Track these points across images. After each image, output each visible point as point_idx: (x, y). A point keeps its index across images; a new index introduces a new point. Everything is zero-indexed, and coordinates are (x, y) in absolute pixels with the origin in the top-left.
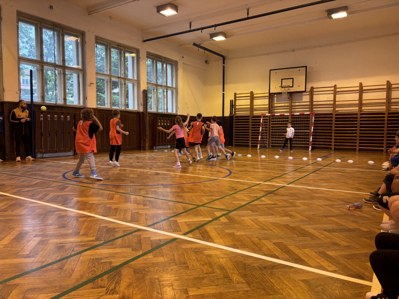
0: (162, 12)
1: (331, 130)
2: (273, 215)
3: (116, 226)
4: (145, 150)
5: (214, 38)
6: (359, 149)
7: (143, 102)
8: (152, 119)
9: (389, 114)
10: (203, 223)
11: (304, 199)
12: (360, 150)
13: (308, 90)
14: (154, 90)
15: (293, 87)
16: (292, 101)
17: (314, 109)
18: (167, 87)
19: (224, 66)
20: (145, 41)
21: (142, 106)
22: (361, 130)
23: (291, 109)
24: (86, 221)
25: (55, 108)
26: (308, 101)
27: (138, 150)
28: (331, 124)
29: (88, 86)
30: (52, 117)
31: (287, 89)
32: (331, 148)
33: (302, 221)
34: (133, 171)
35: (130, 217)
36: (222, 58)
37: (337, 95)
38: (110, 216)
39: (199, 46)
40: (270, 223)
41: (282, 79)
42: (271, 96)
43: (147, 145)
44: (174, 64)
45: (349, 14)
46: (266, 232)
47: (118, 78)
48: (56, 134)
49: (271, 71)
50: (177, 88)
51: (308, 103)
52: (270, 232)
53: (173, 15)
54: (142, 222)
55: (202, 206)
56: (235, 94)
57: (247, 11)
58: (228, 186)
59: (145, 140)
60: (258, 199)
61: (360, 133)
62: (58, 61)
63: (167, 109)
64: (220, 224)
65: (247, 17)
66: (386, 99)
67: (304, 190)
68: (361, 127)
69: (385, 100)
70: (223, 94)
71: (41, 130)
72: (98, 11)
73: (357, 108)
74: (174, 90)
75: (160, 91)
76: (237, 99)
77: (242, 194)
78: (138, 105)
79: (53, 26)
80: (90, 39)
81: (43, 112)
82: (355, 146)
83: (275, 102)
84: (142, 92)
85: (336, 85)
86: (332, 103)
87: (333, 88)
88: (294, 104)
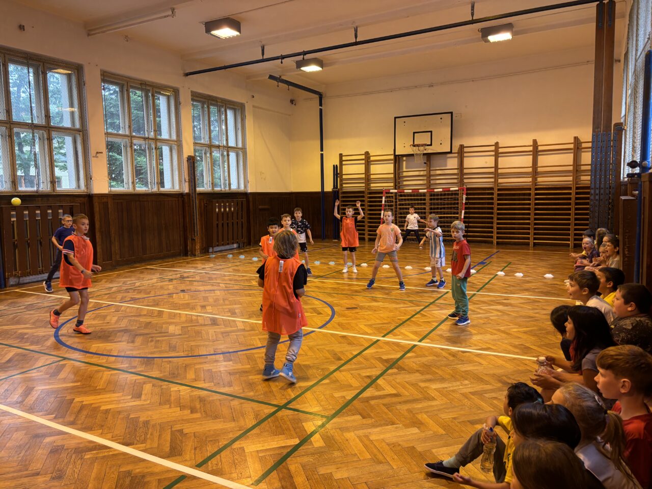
0: (215, 32)
1: (492, 213)
2: (393, 423)
3: (146, 471)
4: (195, 255)
5: (303, 69)
6: (534, 243)
7: (189, 176)
8: (205, 202)
9: (577, 188)
10: (285, 451)
11: (442, 380)
13: (455, 150)
14: (205, 154)
15: (431, 145)
16: (430, 168)
17: (465, 181)
18: (228, 148)
19: (321, 110)
20: (187, 75)
21: (187, 184)
22: (536, 214)
23: (430, 181)
24: (96, 458)
25: (37, 199)
26: (456, 167)
27: (183, 256)
28: (492, 204)
29: (93, 157)
30: (32, 215)
31: (422, 148)
32: (492, 242)
33: (437, 436)
34: (175, 315)
35: (168, 445)
36: (317, 96)
37: (500, 159)
38: (136, 444)
39: (279, 80)
40: (388, 445)
41: (414, 133)
42: (398, 159)
43: (198, 247)
44: (238, 108)
45: (514, 34)
46: (380, 468)
47: (145, 139)
48: (41, 243)
49: (397, 119)
50: (246, 149)
51: (456, 171)
52: (386, 467)
53: (234, 37)
54: (188, 457)
55: (285, 406)
56: (341, 155)
57: (354, 32)
58: (328, 351)
59: (193, 240)
60: (373, 382)
61: (535, 219)
62: (38, 117)
63: (230, 184)
64: (313, 454)
65: (353, 40)
66: (573, 165)
67: (444, 353)
68: (536, 209)
69: (572, 167)
70: (322, 155)
71: (14, 238)
72: (104, 29)
73: (530, 179)
74: (240, 152)
75: (216, 154)
76: (344, 163)
77: (349, 370)
78: (180, 181)
79: (25, 58)
80: (92, 76)
81: (15, 208)
82: (528, 239)
83: (405, 170)
84: (186, 159)
85: (497, 142)
86: (492, 170)
87: (494, 147)
88: (433, 172)
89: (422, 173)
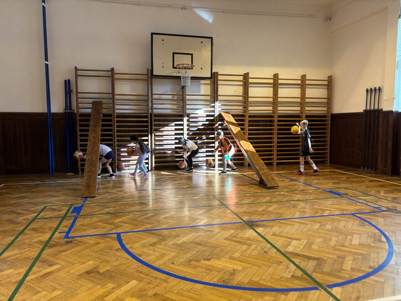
12: (278, 164)
15: (192, 68)
16: (186, 93)
19: (44, 8)
23: (186, 105)
26: (209, 94)
41: (174, 53)
49: (154, 36)
56: (76, 68)
66: (301, 98)
70: (47, 66)
73: (271, 108)
76: (80, 78)
85: (248, 73)
86: (241, 98)
87: (242, 77)
88: (188, 97)
89: (176, 97)
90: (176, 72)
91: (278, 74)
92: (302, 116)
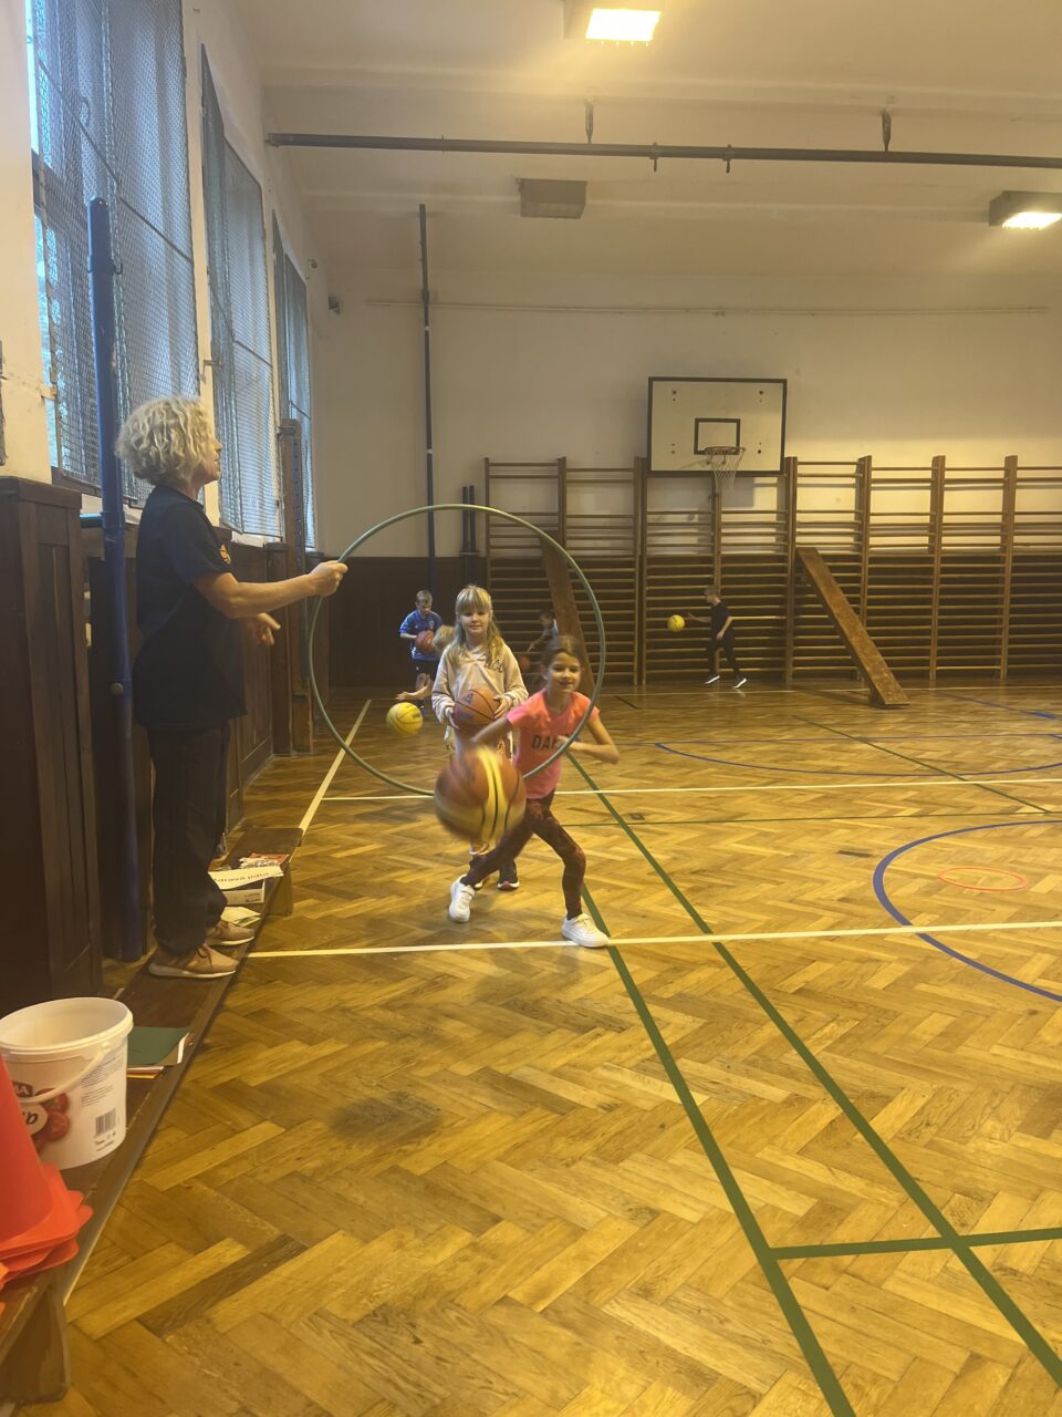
6: (937, 671)
9: (1015, 559)
12: (941, 675)
15: (737, 452)
16: (720, 507)
17: (798, 540)
19: (426, 338)
22: (941, 613)
23: (720, 536)
26: (774, 508)
31: (717, 459)
37: (869, 493)
41: (698, 421)
42: (645, 482)
44: (299, 299)
49: (655, 384)
51: (773, 518)
56: (487, 463)
61: (940, 622)
66: (1002, 513)
68: (942, 602)
69: (1001, 516)
70: (430, 459)
76: (492, 482)
82: (926, 663)
85: (870, 458)
86: (851, 518)
87: (854, 467)
88: (725, 518)
89: (696, 519)
90: (699, 463)
91: (943, 458)
92: (1004, 558)
